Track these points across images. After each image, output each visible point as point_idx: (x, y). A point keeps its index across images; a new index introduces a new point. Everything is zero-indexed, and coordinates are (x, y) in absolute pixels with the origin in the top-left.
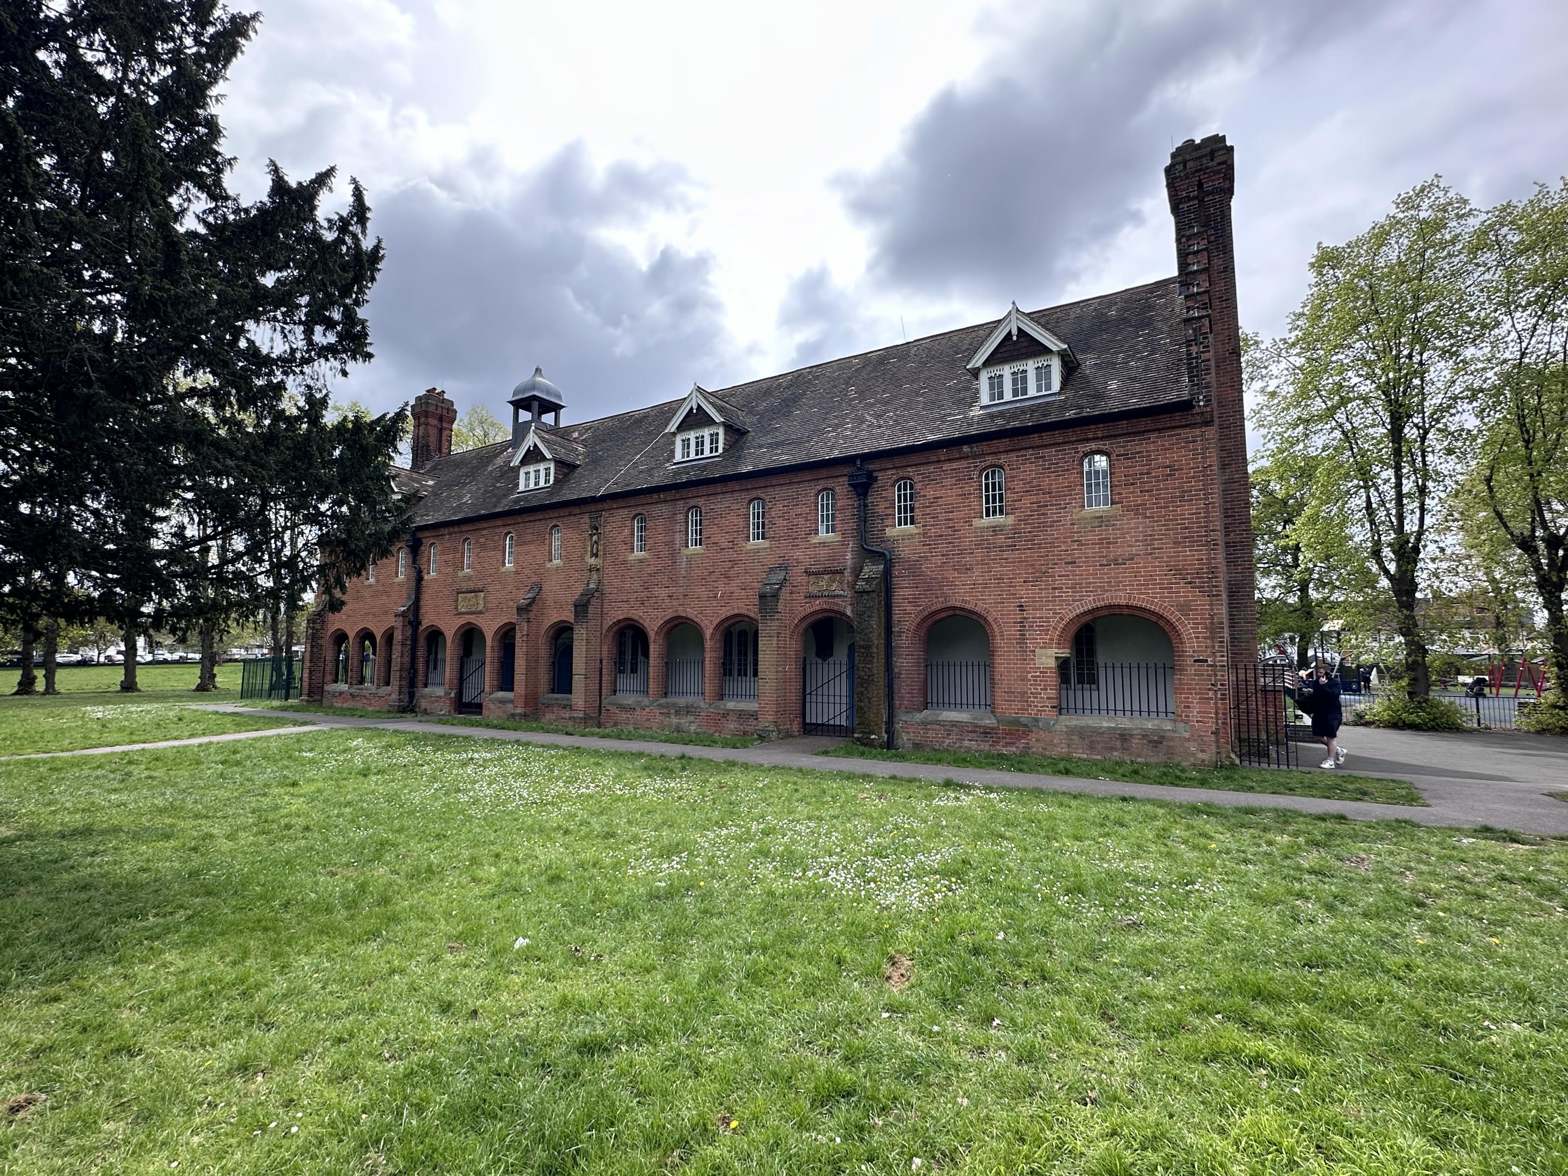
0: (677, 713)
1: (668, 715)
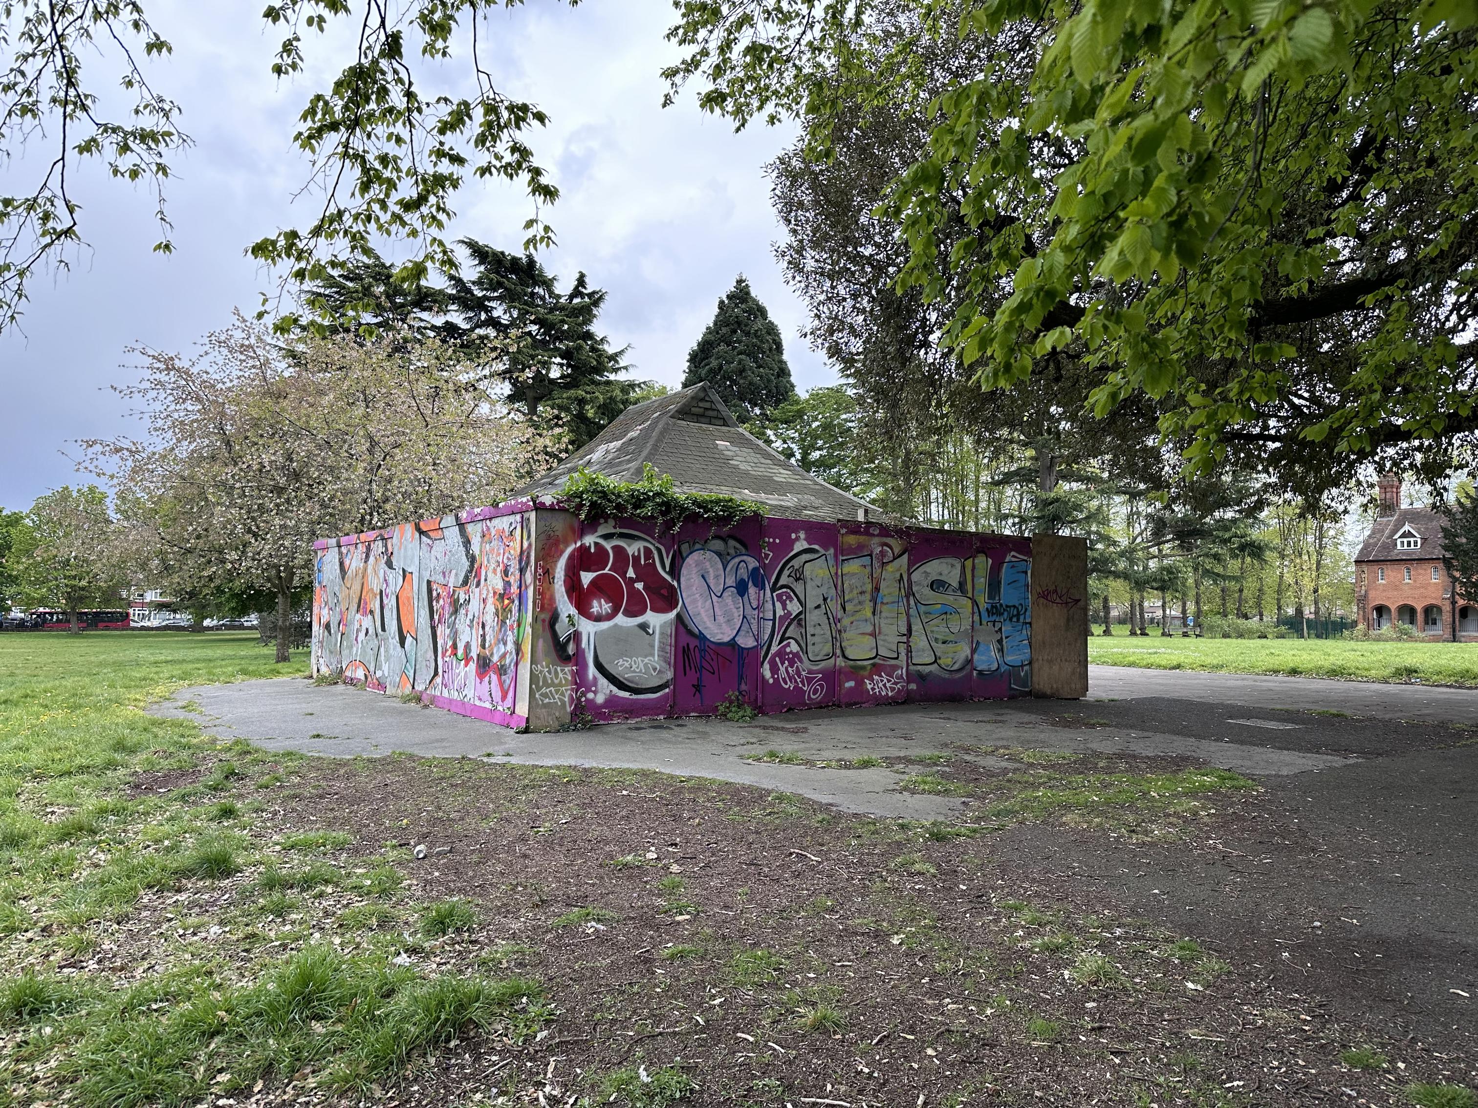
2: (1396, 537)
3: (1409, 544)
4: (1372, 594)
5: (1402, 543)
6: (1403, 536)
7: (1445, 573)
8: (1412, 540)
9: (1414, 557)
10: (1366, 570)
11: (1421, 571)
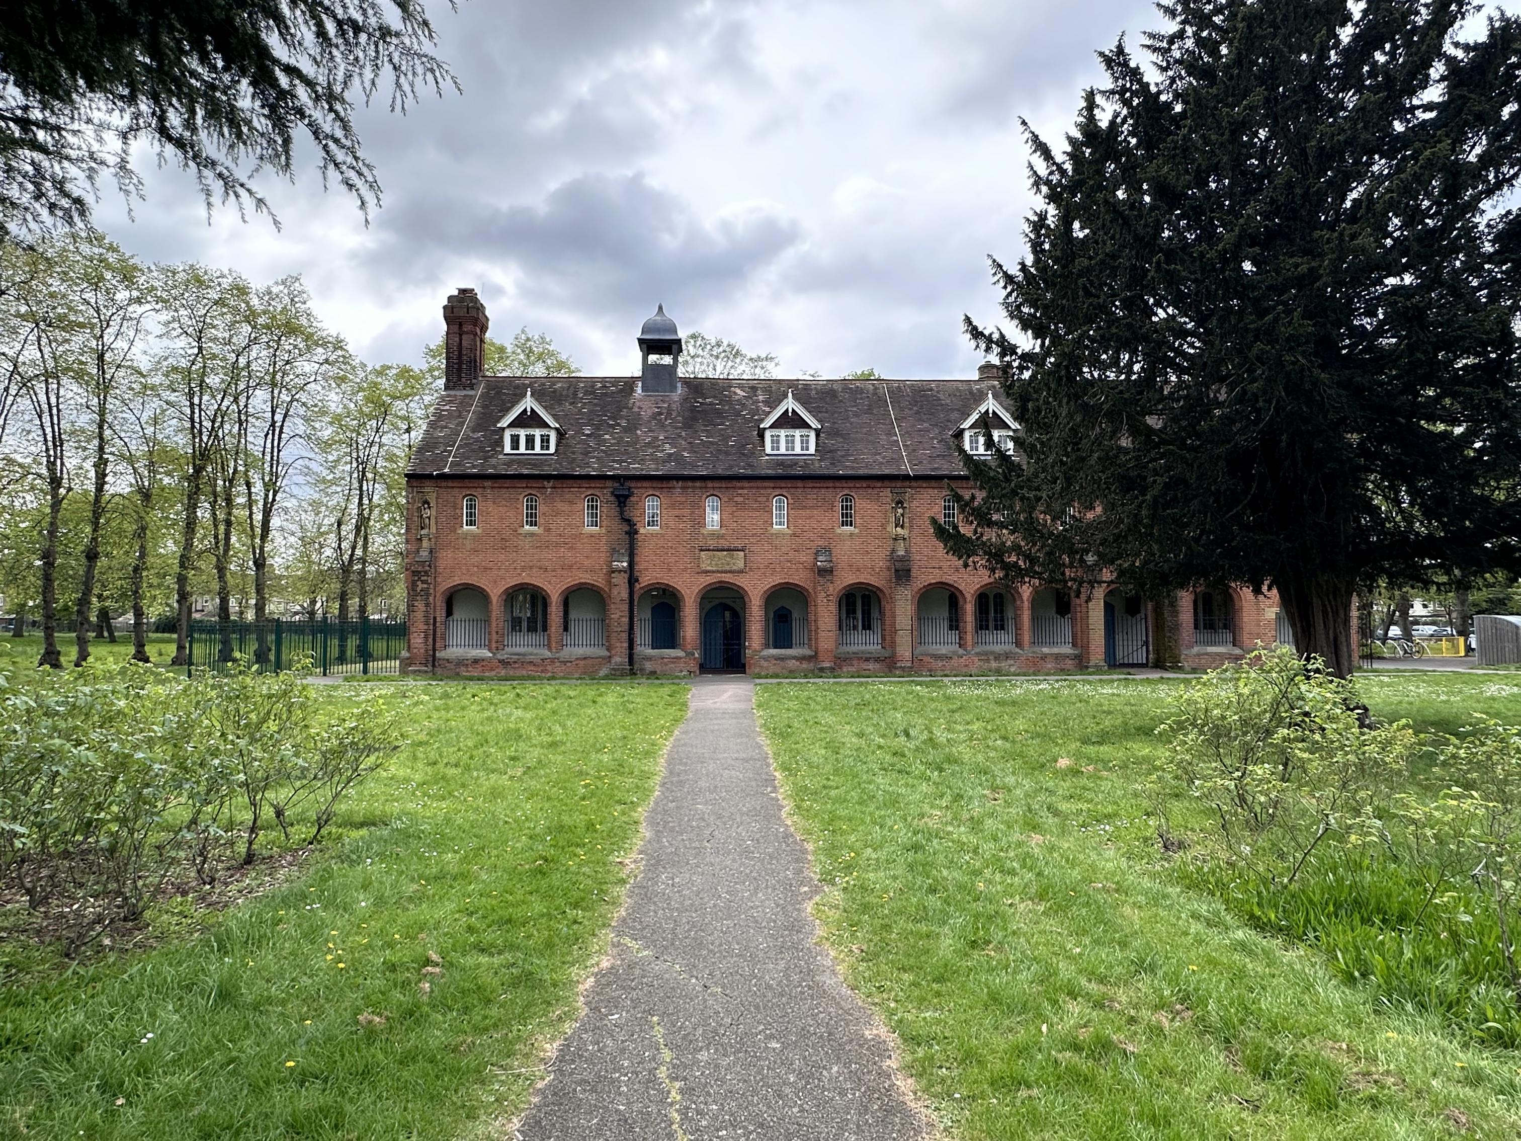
0: (996, 659)
1: (988, 661)
2: (504, 423)
3: (530, 440)
4: (446, 558)
5: (515, 440)
6: (518, 423)
7: (614, 511)
8: (537, 433)
9: (547, 470)
10: (432, 498)
11: (560, 505)
